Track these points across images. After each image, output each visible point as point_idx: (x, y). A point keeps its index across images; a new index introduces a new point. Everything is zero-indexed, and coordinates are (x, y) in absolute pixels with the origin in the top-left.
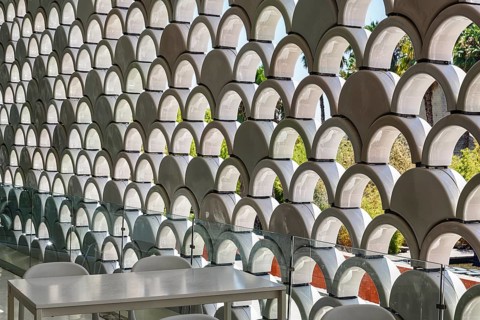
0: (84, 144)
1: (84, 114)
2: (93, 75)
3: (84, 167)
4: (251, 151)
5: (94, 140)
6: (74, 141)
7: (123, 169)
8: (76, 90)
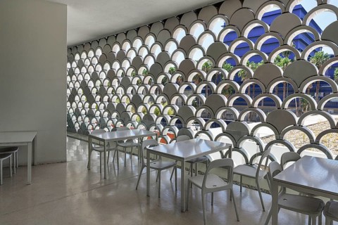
0: (80, 99)
1: (80, 91)
2: (84, 81)
3: (80, 105)
4: (136, 102)
5: (84, 98)
6: (77, 98)
7: (94, 105)
8: (78, 85)
